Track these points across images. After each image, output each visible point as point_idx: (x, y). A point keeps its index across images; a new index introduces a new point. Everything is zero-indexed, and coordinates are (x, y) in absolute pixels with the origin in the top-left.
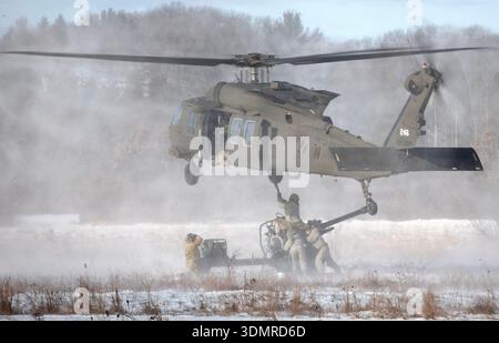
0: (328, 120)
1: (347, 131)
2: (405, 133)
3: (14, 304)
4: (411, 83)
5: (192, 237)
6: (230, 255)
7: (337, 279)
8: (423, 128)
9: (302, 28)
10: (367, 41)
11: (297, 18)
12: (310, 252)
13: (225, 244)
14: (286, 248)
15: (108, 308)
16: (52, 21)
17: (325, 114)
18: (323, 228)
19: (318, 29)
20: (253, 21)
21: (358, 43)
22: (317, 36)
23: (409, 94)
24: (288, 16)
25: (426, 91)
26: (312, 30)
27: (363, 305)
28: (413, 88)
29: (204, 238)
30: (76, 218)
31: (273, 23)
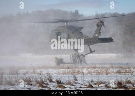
0: (82, 33)
1: (85, 35)
2: (97, 35)
3: (19, 72)
4: (97, 24)
5: (56, 58)
6: (64, 62)
7: (87, 67)
8: (100, 34)
9: (79, 13)
10: (92, 16)
11: (78, 11)
12: (81, 61)
13: (63, 59)
14: (76, 60)
15: (38, 73)
16: (25, 12)
17: (81, 32)
18: (84, 56)
19: (82, 14)
20: (68, 12)
21: (91, 17)
22: (82, 15)
23: (97, 27)
24: (76, 11)
25: (100, 26)
26: (81, 14)
27: (92, 72)
28: (98, 26)
29: (59, 58)
30: (31, 54)
31: (72, 13)
